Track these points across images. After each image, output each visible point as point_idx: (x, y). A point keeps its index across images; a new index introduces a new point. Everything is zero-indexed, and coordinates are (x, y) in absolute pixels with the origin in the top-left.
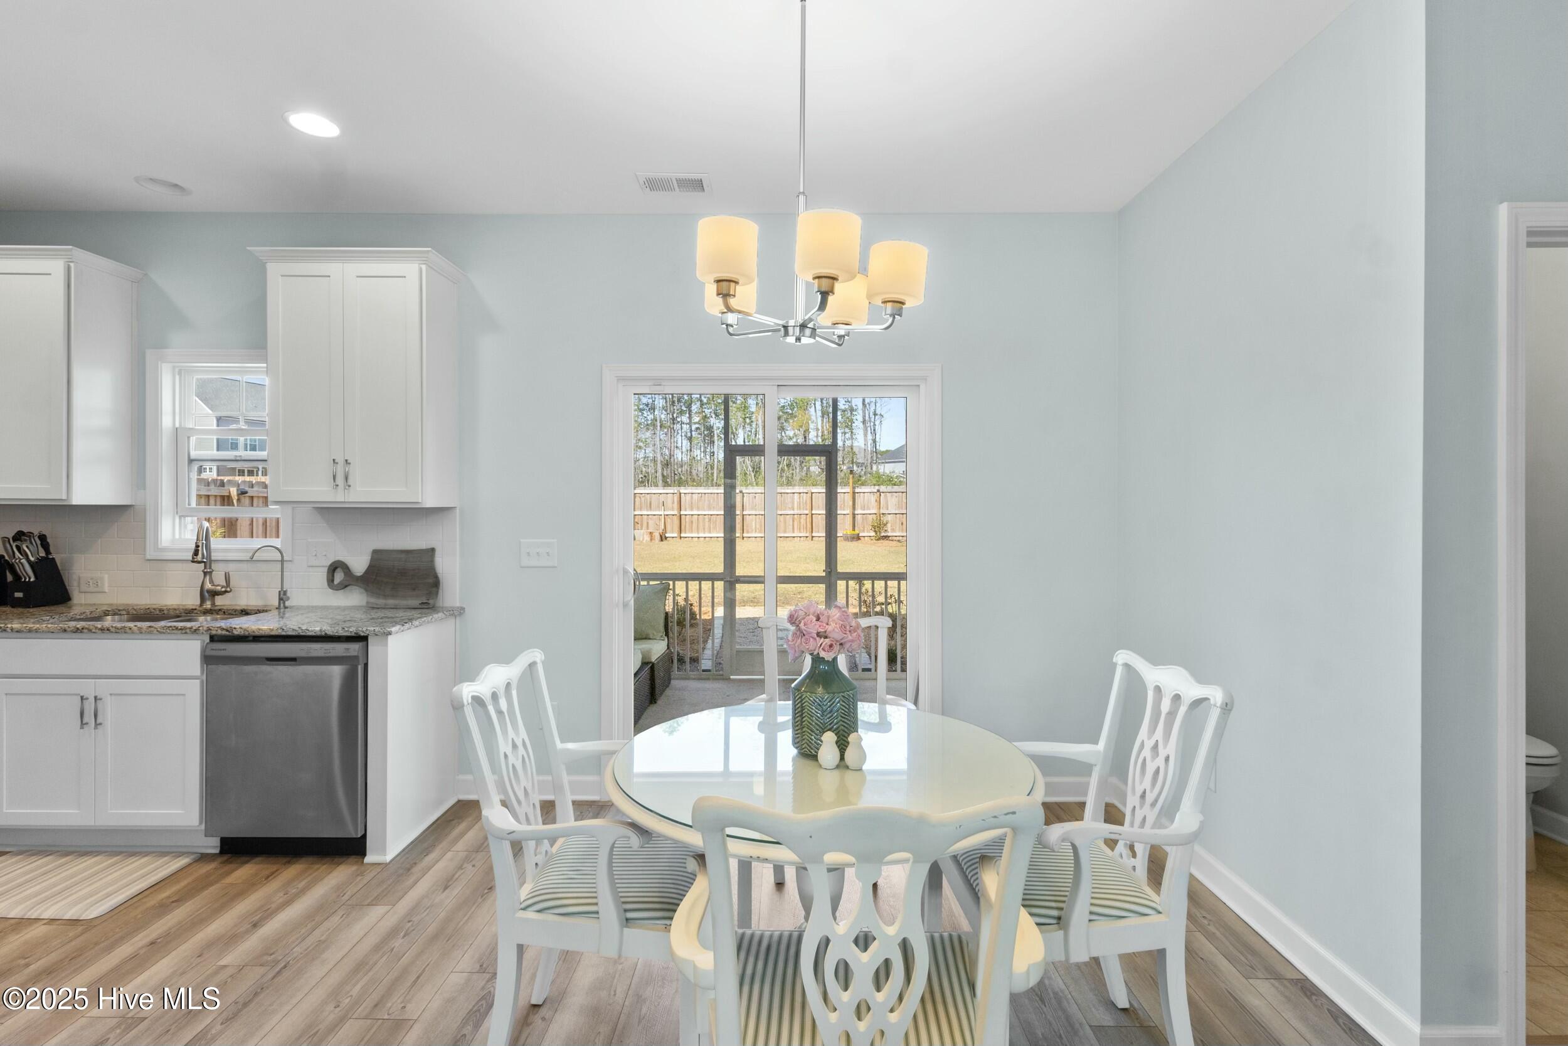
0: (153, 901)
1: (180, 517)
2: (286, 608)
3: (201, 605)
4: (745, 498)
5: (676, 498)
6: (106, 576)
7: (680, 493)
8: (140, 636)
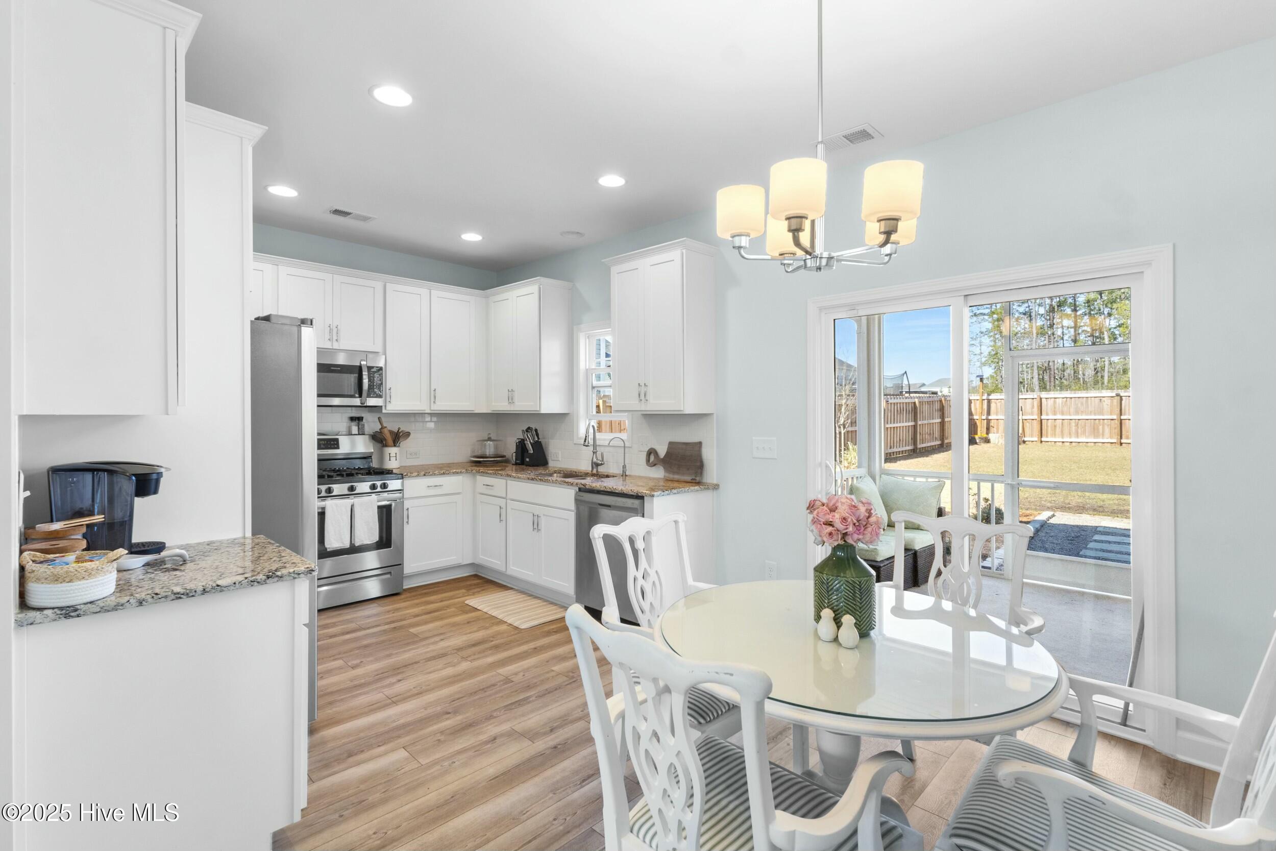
0: (547, 629)
1: (589, 420)
2: (626, 476)
3: (592, 471)
4: (1123, 402)
5: (1036, 403)
6: (560, 452)
7: (1041, 399)
8: (552, 484)
